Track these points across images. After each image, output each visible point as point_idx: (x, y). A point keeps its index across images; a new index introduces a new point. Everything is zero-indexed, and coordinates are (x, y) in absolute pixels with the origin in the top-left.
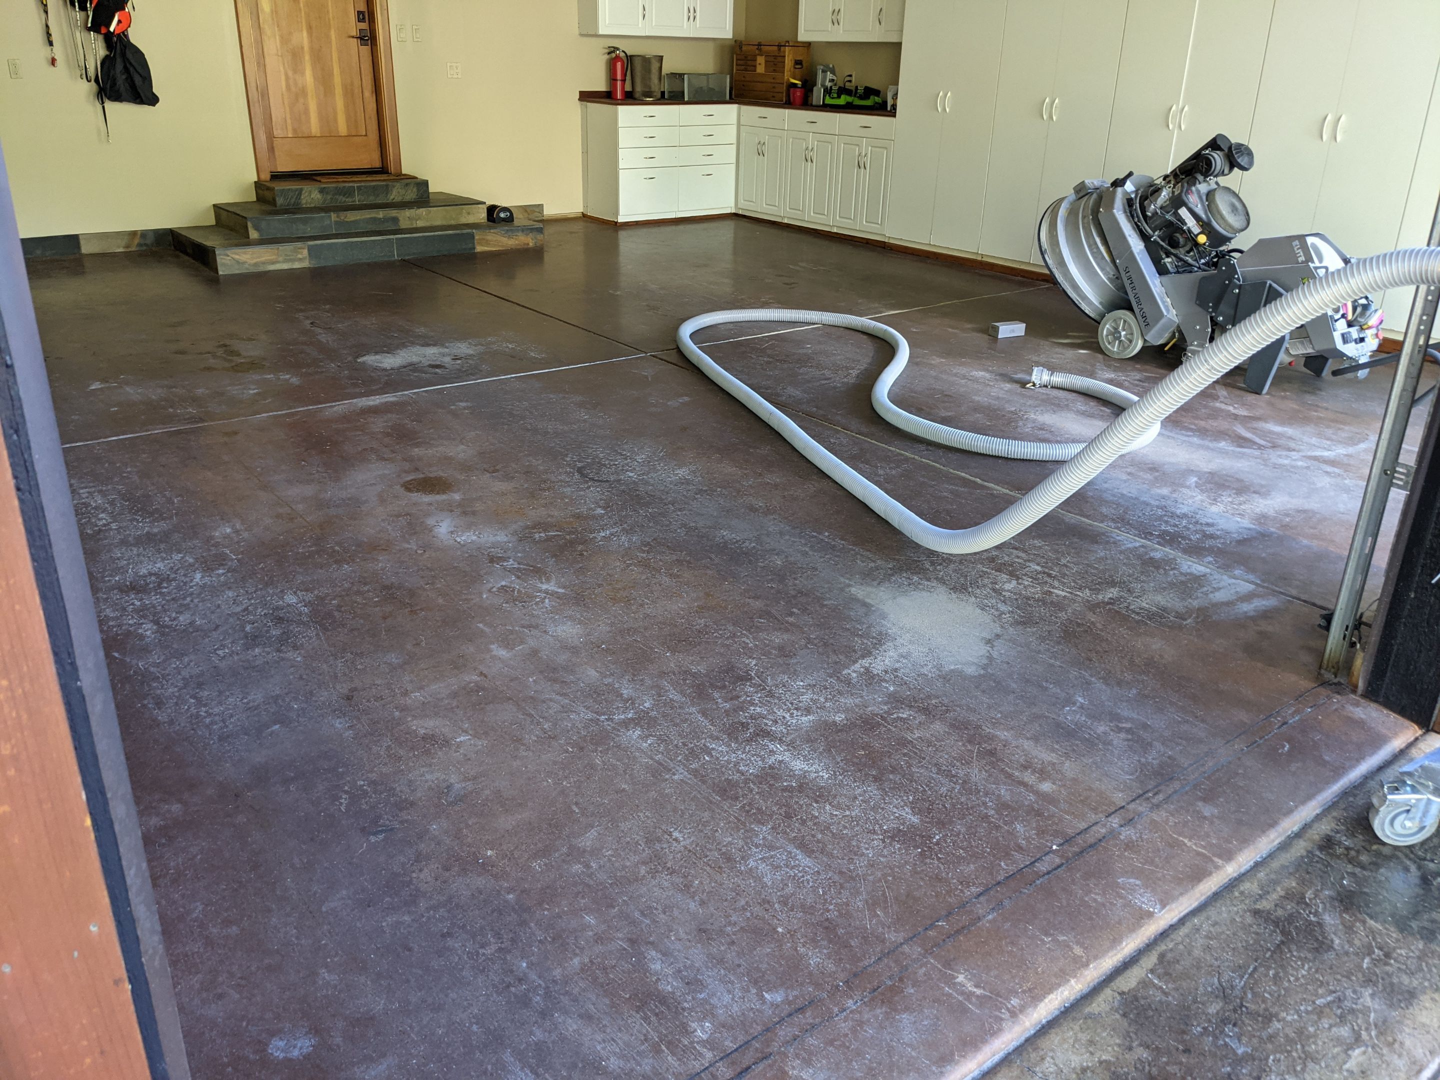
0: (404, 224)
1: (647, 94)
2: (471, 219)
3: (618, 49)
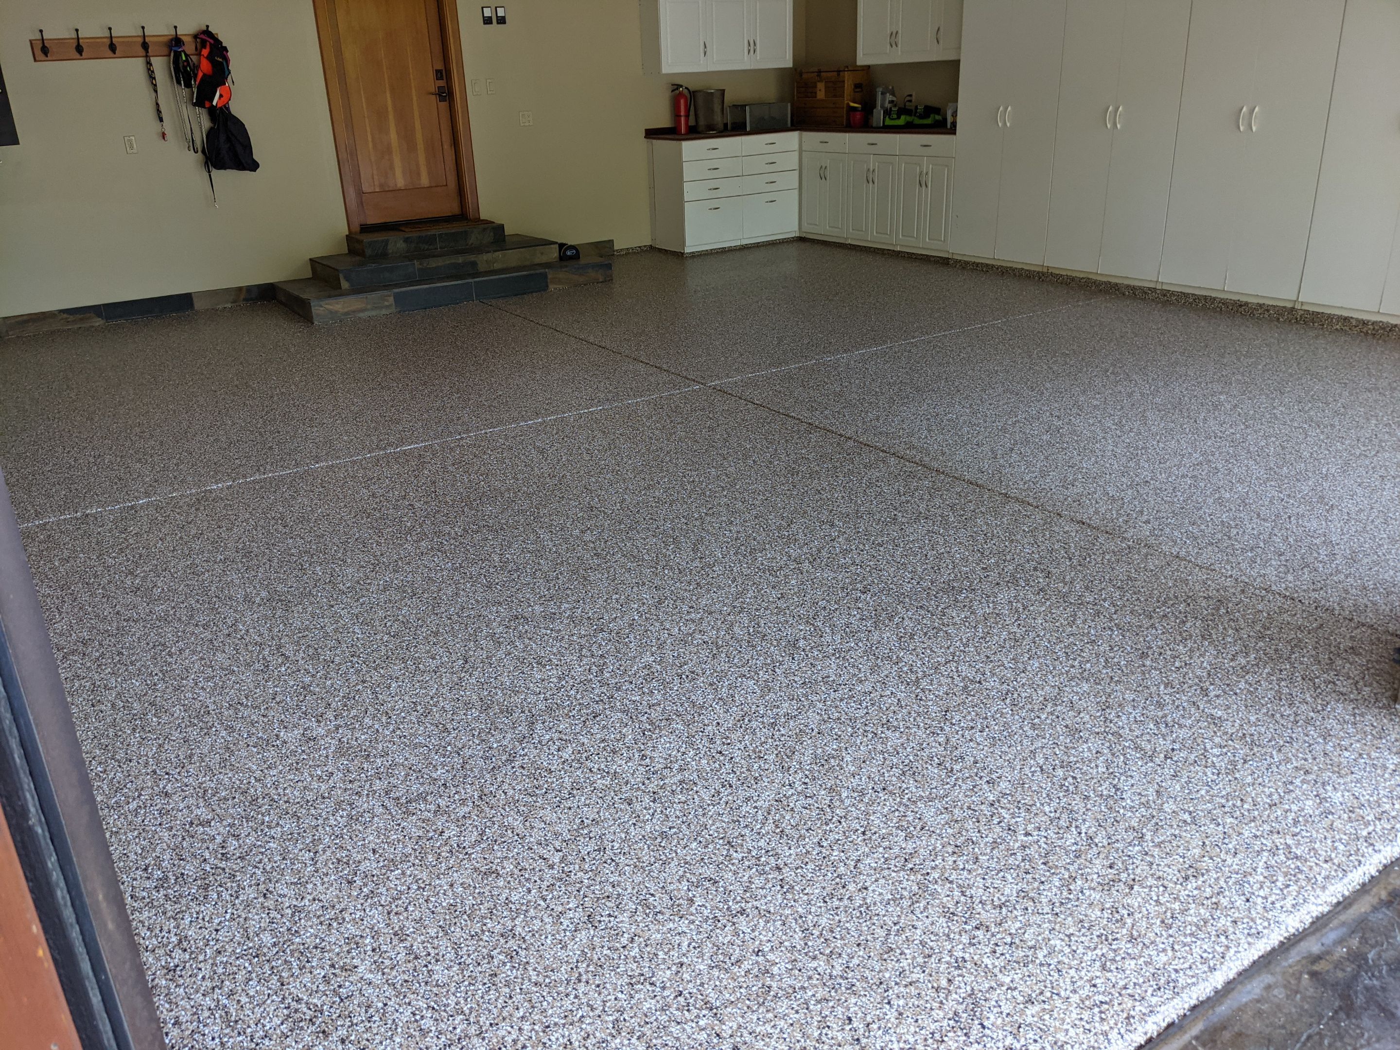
0: (482, 267)
1: (710, 127)
2: (544, 259)
3: (681, 86)
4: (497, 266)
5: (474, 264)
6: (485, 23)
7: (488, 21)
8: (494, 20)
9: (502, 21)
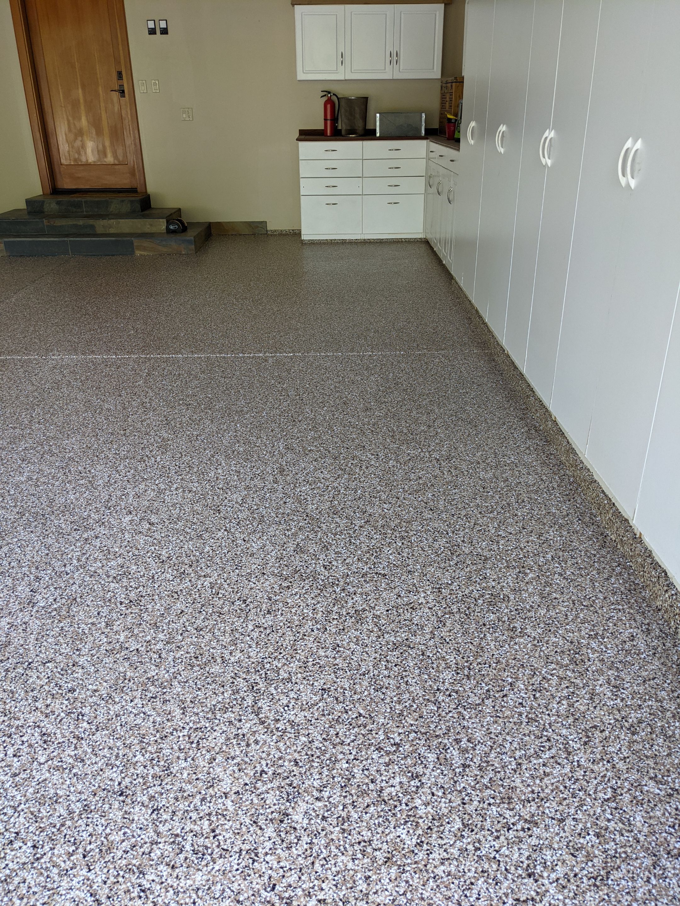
0: (99, 230)
1: (352, 131)
2: (154, 230)
3: (329, 93)
4: (112, 231)
5: (92, 227)
6: (149, 34)
7: (152, 32)
8: (158, 31)
9: (164, 31)
